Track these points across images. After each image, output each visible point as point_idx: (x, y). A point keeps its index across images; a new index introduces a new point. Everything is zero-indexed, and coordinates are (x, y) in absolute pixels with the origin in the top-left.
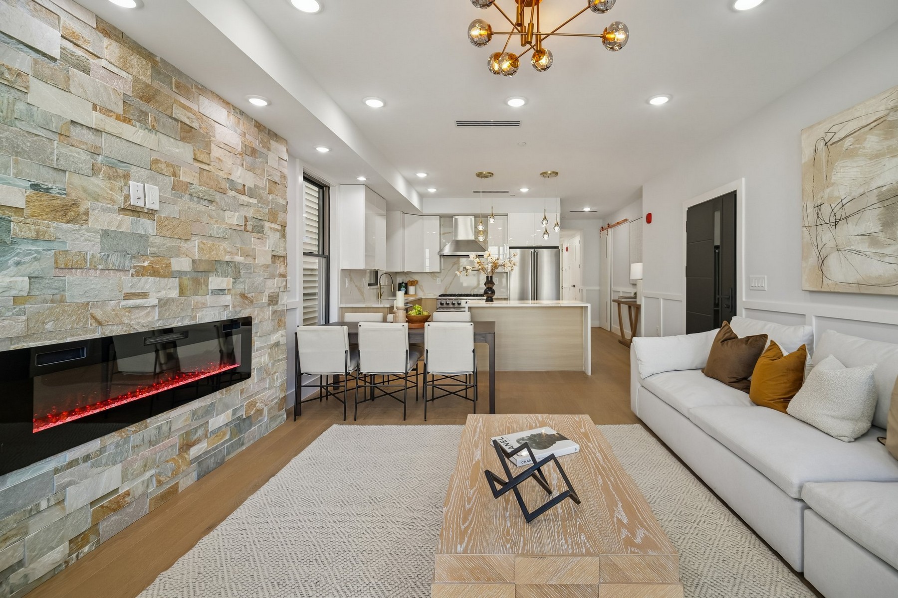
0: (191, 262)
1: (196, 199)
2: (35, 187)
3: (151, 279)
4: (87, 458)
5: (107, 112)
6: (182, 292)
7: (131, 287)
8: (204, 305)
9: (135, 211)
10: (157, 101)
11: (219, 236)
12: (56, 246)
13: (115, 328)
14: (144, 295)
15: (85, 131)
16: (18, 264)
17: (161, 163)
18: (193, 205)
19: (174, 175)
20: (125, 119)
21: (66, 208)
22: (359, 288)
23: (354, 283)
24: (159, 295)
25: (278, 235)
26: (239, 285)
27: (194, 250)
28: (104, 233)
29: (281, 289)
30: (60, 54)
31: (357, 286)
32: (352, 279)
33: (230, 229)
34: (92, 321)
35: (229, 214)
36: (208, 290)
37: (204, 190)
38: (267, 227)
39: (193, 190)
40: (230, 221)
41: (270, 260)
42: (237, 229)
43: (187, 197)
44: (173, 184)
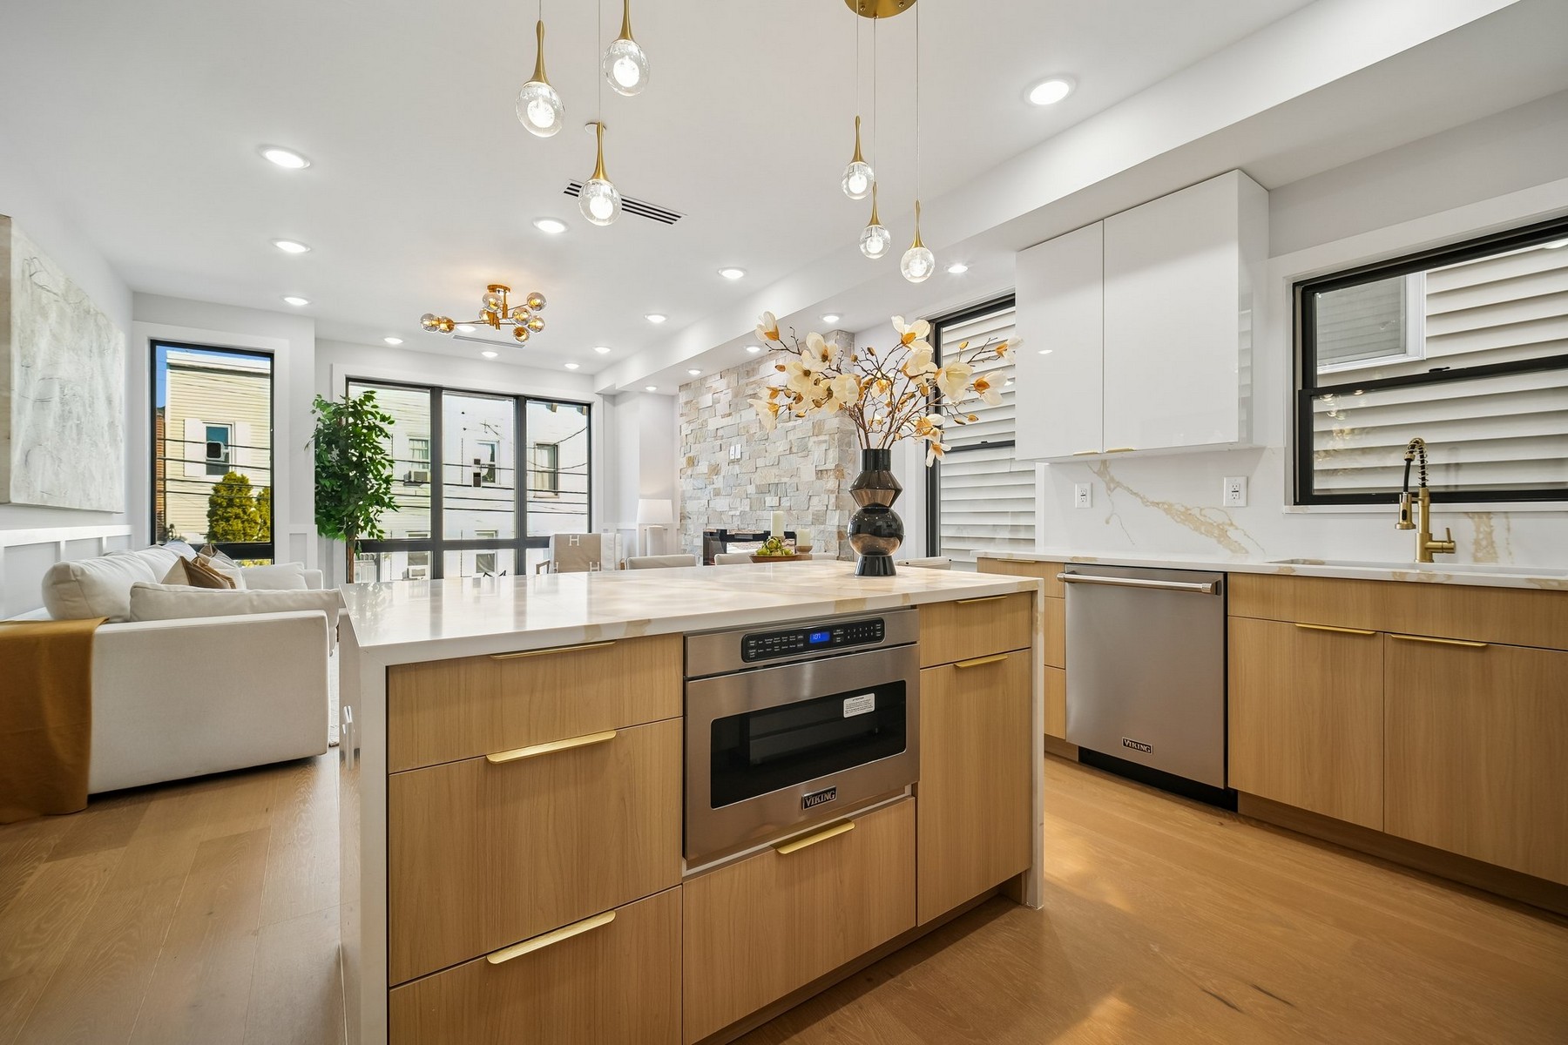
0: (755, 487)
1: (758, 442)
2: (709, 463)
3: (738, 499)
5: (724, 416)
6: (751, 507)
7: (731, 505)
9: (733, 462)
10: (740, 393)
12: (714, 486)
15: (720, 430)
16: (706, 495)
17: (741, 429)
18: (756, 447)
19: (747, 432)
20: (730, 415)
21: (715, 469)
22: (1183, 509)
23: (1135, 494)
24: (742, 509)
25: (824, 446)
26: (786, 503)
27: (758, 479)
28: (724, 477)
29: (830, 507)
30: (713, 403)
31: (1158, 504)
32: (1118, 484)
33: (779, 456)
34: (722, 521)
35: (778, 444)
36: (765, 507)
37: (762, 434)
38: (811, 442)
39: (756, 437)
40: (779, 449)
41: (814, 477)
42: (784, 454)
43: (754, 443)
44: (747, 438)
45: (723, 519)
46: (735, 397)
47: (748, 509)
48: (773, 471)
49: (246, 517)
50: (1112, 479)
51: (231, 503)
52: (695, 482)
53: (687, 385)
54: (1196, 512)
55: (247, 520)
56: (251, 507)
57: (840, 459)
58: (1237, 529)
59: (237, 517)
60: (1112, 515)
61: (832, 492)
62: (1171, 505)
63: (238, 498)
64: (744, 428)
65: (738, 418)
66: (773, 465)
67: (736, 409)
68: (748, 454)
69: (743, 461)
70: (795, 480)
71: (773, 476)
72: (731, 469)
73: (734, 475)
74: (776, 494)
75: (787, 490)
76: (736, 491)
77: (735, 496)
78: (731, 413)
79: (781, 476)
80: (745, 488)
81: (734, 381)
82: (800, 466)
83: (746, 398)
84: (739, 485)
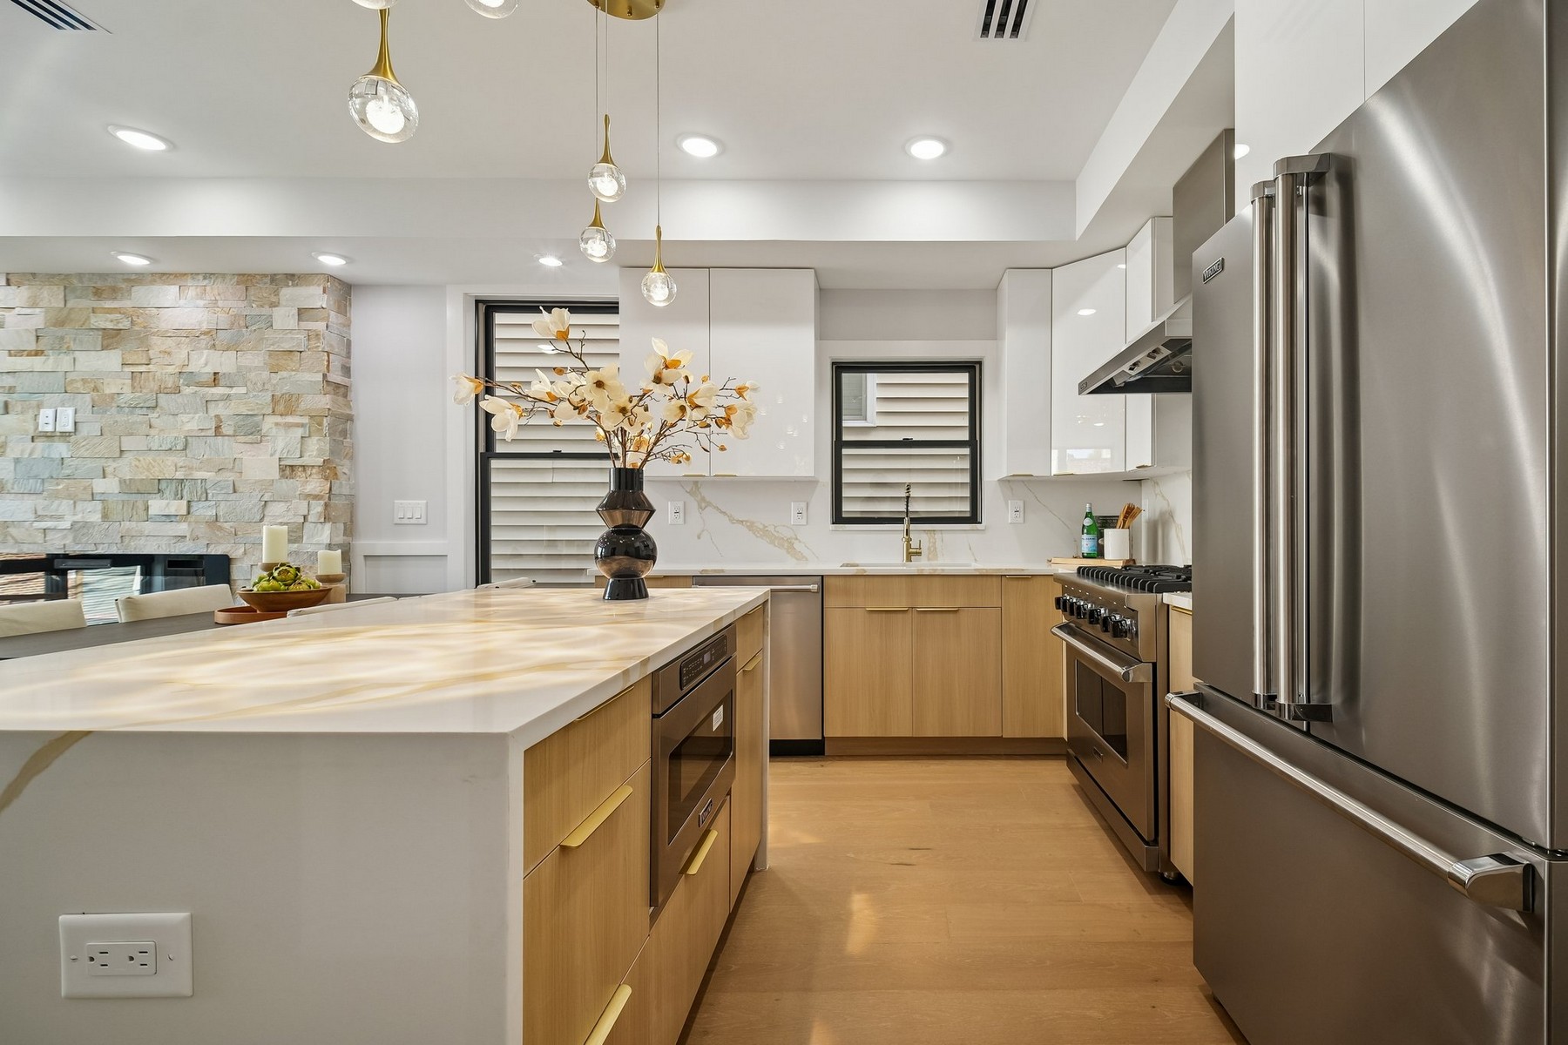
0: (118, 482)
1: (127, 410)
3: (65, 502)
5: (19, 353)
6: (105, 517)
7: (43, 509)
8: (143, 534)
9: (49, 436)
10: (72, 320)
11: (164, 448)
17: (76, 381)
18: (121, 418)
19: (95, 389)
20: (37, 353)
22: (761, 527)
23: (724, 513)
24: (77, 518)
25: (299, 432)
26: (203, 511)
27: (125, 468)
28: (17, 461)
29: (310, 519)
31: (742, 522)
32: (709, 504)
33: (186, 437)
34: (9, 538)
35: (184, 418)
36: (147, 515)
37: (139, 397)
38: (269, 423)
39: (122, 400)
40: (188, 427)
41: (275, 474)
42: (201, 434)
43: (114, 410)
44: (93, 400)
45: (15, 535)
46: (54, 326)
47: (96, 517)
48: (171, 459)
50: (703, 499)
54: (771, 529)
57: (332, 452)
58: (800, 542)
60: (703, 531)
61: (317, 497)
62: (753, 523)
64: (84, 381)
65: (65, 363)
66: (171, 449)
67: (61, 346)
68: (97, 426)
69: (79, 436)
70: (229, 476)
71: (169, 467)
72: (40, 445)
73: (53, 460)
74: (179, 496)
75: (208, 491)
76: (60, 487)
77: (55, 495)
78: (42, 352)
79: (191, 469)
80: (86, 483)
81: (52, 297)
82: (240, 456)
83: (92, 333)
84: (68, 477)
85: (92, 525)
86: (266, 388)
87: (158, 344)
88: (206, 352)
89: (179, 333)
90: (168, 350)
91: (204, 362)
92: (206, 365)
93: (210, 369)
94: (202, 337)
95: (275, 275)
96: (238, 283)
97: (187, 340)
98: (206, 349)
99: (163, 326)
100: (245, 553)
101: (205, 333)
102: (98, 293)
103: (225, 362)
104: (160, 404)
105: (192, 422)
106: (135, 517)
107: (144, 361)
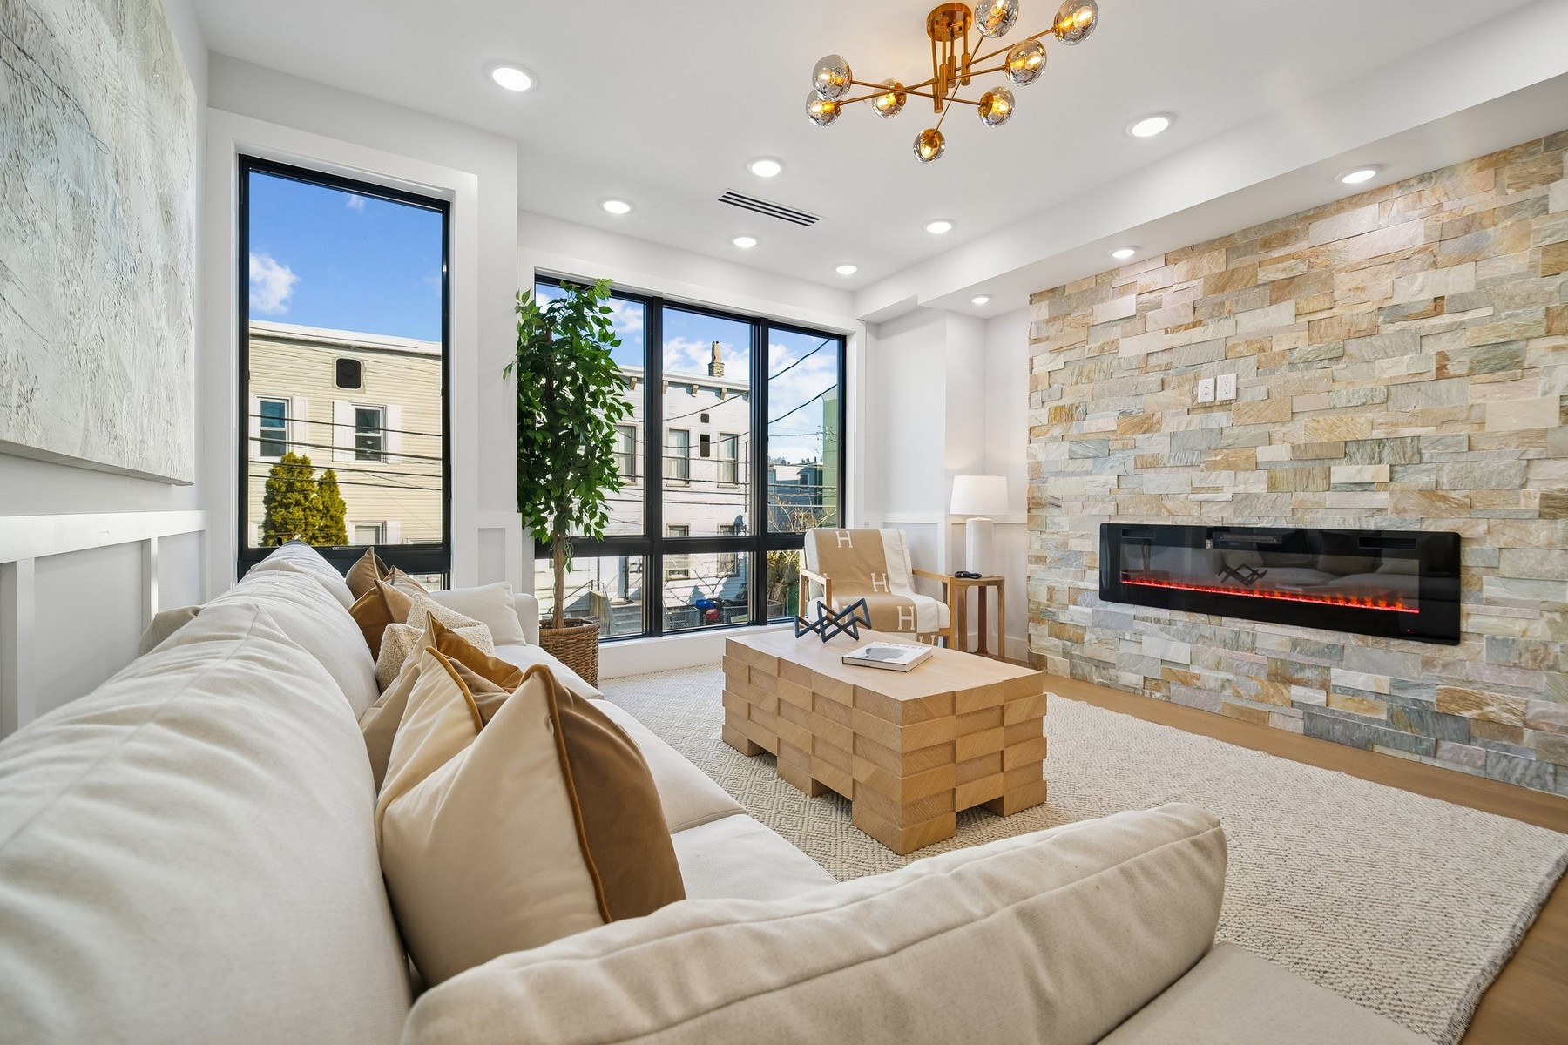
0: (1290, 449)
1: (1302, 366)
2: (1123, 413)
3: (1224, 473)
4: (1158, 621)
5: (1177, 328)
6: (1272, 486)
7: (1200, 481)
8: (1319, 506)
9: (1206, 407)
10: (1234, 282)
11: (1355, 403)
12: (1137, 452)
13: (1185, 518)
14: (1218, 489)
15: (1160, 355)
16: (1111, 467)
17: (1239, 345)
18: (1295, 376)
19: (1262, 349)
20: (1195, 325)
21: (1142, 422)
24: (1236, 490)
28: (1173, 435)
30: (1137, 310)
33: (1387, 387)
34: (1163, 510)
35: (1385, 363)
36: (1329, 484)
37: (1320, 349)
38: (1537, 350)
39: (1294, 357)
40: (1389, 374)
41: (1553, 418)
42: (1412, 382)
43: (1284, 368)
44: (1259, 362)
45: (1168, 507)
46: (1214, 293)
47: (1261, 488)
48: (1363, 417)
49: (307, 504)
51: (290, 487)
52: (1076, 448)
53: (1052, 290)
55: (309, 508)
56: (313, 492)
59: (298, 504)
63: (298, 481)
64: (1248, 343)
65: (1225, 328)
66: (1364, 404)
67: (1220, 312)
68: (1264, 389)
69: (1241, 403)
70: (1464, 430)
71: (1363, 426)
72: (1197, 419)
73: (1211, 430)
74: (1376, 459)
75: (1423, 451)
76: (1219, 458)
77: (1214, 466)
78: (1200, 322)
79: (1397, 425)
80: (1247, 452)
81: (1213, 264)
82: (1480, 401)
83: (1257, 290)
84: (1229, 447)
85: (1257, 496)
86: (1532, 300)
87: (1343, 282)
88: (1421, 275)
89: (1376, 261)
90: (1360, 286)
91: (1417, 288)
92: (1421, 290)
93: (1428, 295)
94: (1416, 256)
95: (1555, 135)
96: (1480, 169)
97: (1391, 265)
98: (1422, 269)
99: (1354, 258)
100: (1489, 532)
101: (1420, 251)
102: (1267, 244)
103: (1457, 280)
104: (1347, 353)
105: (1397, 367)
106: (1311, 487)
107: (1328, 305)
